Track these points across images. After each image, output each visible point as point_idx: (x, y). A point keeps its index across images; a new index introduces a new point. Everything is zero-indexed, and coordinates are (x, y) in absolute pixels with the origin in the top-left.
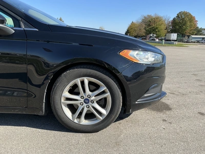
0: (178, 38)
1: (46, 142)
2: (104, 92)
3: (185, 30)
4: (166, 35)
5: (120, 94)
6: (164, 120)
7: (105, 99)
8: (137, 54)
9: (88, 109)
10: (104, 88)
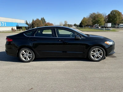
0: (112, 26)
3: (116, 21)
7: (101, 53)
9: (97, 56)
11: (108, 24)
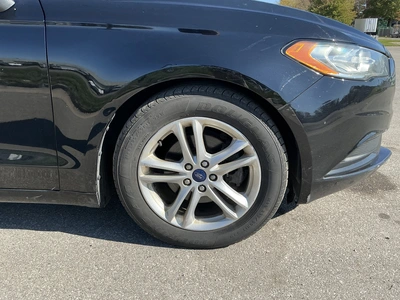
0: (380, 28)
1: (107, 274)
2: (242, 154)
3: (395, 10)
4: (353, 23)
5: (284, 157)
6: (384, 216)
7: (246, 169)
8: (332, 54)
9: (204, 194)
10: (244, 144)
11: (367, 20)
